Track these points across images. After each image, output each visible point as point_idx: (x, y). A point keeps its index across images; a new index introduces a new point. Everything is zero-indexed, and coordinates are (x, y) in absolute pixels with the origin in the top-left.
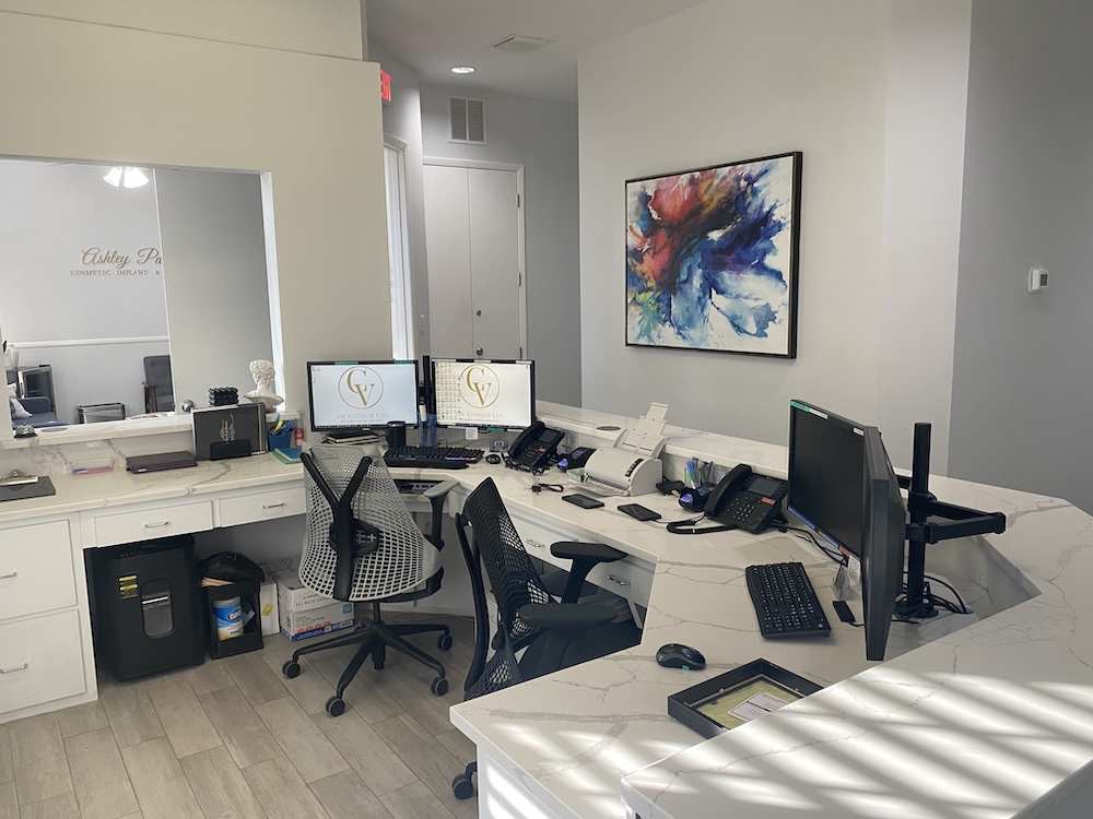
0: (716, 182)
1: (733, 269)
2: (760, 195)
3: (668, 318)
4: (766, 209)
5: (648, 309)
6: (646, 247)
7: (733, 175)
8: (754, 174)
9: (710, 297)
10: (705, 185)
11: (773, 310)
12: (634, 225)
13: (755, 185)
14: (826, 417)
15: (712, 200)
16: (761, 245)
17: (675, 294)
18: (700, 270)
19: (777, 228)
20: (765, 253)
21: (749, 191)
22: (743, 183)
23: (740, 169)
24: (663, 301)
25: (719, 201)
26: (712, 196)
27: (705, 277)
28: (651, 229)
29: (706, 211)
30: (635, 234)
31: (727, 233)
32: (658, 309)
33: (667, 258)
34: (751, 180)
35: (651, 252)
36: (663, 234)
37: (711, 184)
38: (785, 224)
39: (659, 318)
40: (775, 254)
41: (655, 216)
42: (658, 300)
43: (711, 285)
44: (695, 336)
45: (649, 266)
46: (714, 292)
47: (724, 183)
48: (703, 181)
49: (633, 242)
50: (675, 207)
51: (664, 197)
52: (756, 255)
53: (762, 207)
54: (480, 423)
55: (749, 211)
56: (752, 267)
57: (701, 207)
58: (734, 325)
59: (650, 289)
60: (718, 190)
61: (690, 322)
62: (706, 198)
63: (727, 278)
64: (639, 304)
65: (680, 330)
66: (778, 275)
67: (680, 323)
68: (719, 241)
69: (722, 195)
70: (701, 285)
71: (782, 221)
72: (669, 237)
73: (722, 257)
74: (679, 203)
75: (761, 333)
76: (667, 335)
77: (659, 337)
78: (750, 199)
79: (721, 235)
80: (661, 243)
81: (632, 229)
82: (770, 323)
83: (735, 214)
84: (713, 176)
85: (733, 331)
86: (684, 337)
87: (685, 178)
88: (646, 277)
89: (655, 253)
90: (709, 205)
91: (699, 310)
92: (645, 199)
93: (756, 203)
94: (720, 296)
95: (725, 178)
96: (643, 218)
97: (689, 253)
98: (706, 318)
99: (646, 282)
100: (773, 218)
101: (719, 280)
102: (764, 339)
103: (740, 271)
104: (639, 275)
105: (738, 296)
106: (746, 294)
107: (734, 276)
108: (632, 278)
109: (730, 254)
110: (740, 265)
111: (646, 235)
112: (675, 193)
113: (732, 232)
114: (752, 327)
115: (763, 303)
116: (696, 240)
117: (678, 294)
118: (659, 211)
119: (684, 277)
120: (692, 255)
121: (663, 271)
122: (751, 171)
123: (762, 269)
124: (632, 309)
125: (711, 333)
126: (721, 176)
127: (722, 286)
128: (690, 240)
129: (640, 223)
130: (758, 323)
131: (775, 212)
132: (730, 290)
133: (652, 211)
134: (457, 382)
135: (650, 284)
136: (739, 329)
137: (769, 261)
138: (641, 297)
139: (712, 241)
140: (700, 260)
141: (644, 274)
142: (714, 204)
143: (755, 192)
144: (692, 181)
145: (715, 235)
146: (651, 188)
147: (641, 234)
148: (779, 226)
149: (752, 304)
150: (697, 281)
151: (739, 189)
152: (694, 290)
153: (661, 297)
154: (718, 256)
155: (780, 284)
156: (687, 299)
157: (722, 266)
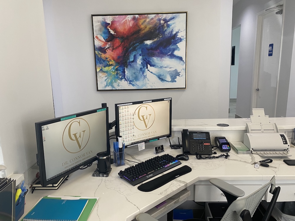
0: (148, 20)
1: (158, 56)
2: (171, 27)
3: (124, 77)
4: (174, 33)
5: (111, 74)
6: (107, 46)
7: (157, 18)
8: (168, 19)
9: (147, 68)
10: (142, 21)
11: (178, 72)
12: (99, 36)
13: (168, 23)
15: (146, 27)
16: (172, 47)
17: (127, 67)
18: (141, 57)
19: (179, 41)
20: (174, 50)
21: (165, 25)
22: (162, 22)
23: (161, 16)
24: (120, 70)
25: (150, 28)
26: (146, 25)
27: (144, 60)
28: (110, 38)
29: (143, 32)
30: (100, 40)
31: (154, 42)
32: (117, 74)
33: (121, 51)
34: (166, 21)
35: (111, 48)
36: (118, 42)
37: (145, 21)
38: (183, 39)
39: (118, 78)
40: (179, 50)
41: (112, 32)
42: (117, 70)
43: (147, 63)
44: (139, 84)
45: (109, 54)
46: (149, 66)
47: (152, 21)
48: (140, 19)
49: (98, 43)
50: (125, 29)
51: (118, 24)
52: (170, 50)
53: (172, 32)
54: (145, 139)
55: (166, 33)
56: (168, 55)
57: (140, 30)
58: (160, 78)
59: (111, 65)
60: (149, 23)
61: (136, 79)
62: (142, 26)
63: (155, 60)
64: (105, 72)
65: (130, 82)
66: (181, 59)
67: (130, 79)
68: (151, 45)
69: (151, 26)
70: (142, 63)
71: (182, 38)
72: (122, 42)
73: (153, 51)
74: (127, 28)
75: (173, 80)
76: (124, 84)
77: (118, 86)
78: (166, 28)
79: (151, 42)
80: (117, 45)
81: (97, 38)
82: (177, 77)
83: (158, 34)
84: (146, 18)
85: (159, 81)
86: (133, 85)
87: (129, 17)
88: (108, 59)
89: (113, 49)
90: (144, 29)
91: (141, 73)
92: (105, 25)
93: (169, 30)
94: (152, 67)
95: (152, 19)
96: (104, 33)
97: (134, 49)
98: (145, 77)
99: (109, 62)
100: (178, 36)
101: (151, 61)
102: (175, 83)
103: (162, 57)
104: (104, 59)
105: (161, 67)
106: (166, 66)
107: (159, 59)
108: (97, 60)
109: (156, 50)
110: (162, 54)
111: (107, 41)
112: (124, 23)
113: (157, 42)
114: (169, 78)
115: (173, 69)
116: (137, 44)
117: (129, 67)
118: (115, 30)
119: (132, 59)
120: (136, 50)
121: (119, 58)
122: (166, 17)
123: (172, 56)
124: (100, 75)
125: (148, 82)
126: (151, 18)
127: (153, 63)
128: (134, 44)
129: (103, 35)
130: (171, 77)
131: (178, 34)
132: (157, 65)
133: (110, 30)
134: (132, 117)
135: (111, 63)
136: (162, 80)
137: (176, 53)
138: (106, 69)
139: (147, 45)
140: (140, 52)
141: (107, 58)
142: (147, 29)
143: (168, 26)
144: (134, 19)
145: (148, 42)
146: (109, 20)
147: (104, 41)
148: (181, 40)
149: (168, 70)
150: (139, 61)
151: (160, 24)
152: (138, 65)
153: (119, 69)
154: (150, 51)
155: (182, 62)
156: (134, 69)
157: (153, 55)
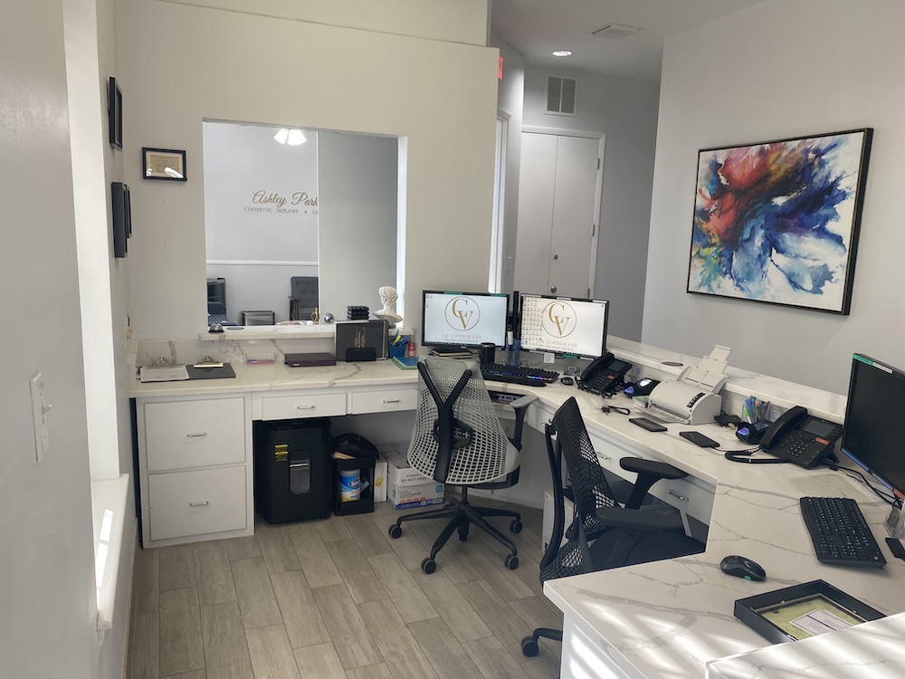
0: (785, 154)
1: (794, 231)
2: (827, 167)
3: (728, 271)
4: (832, 179)
5: (710, 262)
6: (713, 208)
7: (802, 148)
8: (823, 148)
9: (770, 255)
10: (774, 156)
11: (830, 270)
12: (703, 189)
13: (823, 157)
14: (890, 371)
15: (779, 170)
16: (823, 212)
17: (737, 251)
18: (763, 231)
19: (841, 197)
20: (827, 219)
21: (816, 163)
22: (811, 156)
23: (809, 143)
24: (725, 256)
25: (786, 171)
26: (780, 165)
27: (766, 237)
28: (719, 192)
29: (773, 179)
30: (704, 197)
31: (791, 200)
32: (720, 263)
33: (732, 219)
34: (819, 153)
35: (717, 212)
36: (730, 198)
37: (780, 156)
38: (849, 194)
39: (720, 270)
40: (837, 220)
41: (724, 181)
42: (720, 255)
43: (772, 244)
44: (753, 289)
45: (714, 224)
46: (774, 251)
47: (792, 155)
48: (771, 152)
49: (701, 203)
50: (743, 175)
51: (734, 166)
52: (818, 220)
53: (827, 177)
54: (558, 350)
55: (815, 180)
56: (813, 230)
57: (769, 175)
58: (791, 281)
59: (713, 245)
60: (786, 160)
61: (749, 276)
62: (773, 168)
63: (788, 239)
64: (702, 257)
65: (739, 282)
66: (839, 240)
67: (739, 277)
68: (783, 206)
69: (789, 165)
70: (762, 245)
71: (847, 191)
72: (735, 200)
73: (785, 220)
74: (747, 170)
75: (817, 290)
76: (727, 286)
77: (719, 287)
78: (816, 170)
79: (785, 201)
80: (727, 205)
81: (701, 192)
82: (827, 282)
83: (800, 183)
84: (782, 149)
85: (789, 286)
86: (742, 289)
87: (754, 150)
88: (711, 234)
89: (721, 214)
90: (776, 174)
91: (759, 266)
92: (716, 167)
93: (822, 174)
94: (780, 255)
95: (793, 150)
96: (712, 183)
97: (753, 216)
98: (764, 274)
99: (711, 238)
100: (838, 188)
101: (780, 241)
102: (819, 295)
103: (800, 234)
104: (705, 232)
105: (797, 256)
106: (806, 254)
107: (795, 237)
108: (697, 234)
109: (792, 218)
110: (802, 228)
111: (714, 197)
112: (745, 162)
113: (795, 199)
114: (808, 284)
115: (821, 263)
116: (760, 204)
117: (740, 250)
118: (728, 177)
119: (746, 236)
120: (756, 217)
121: (727, 230)
122: (820, 145)
123: (822, 233)
124: (696, 262)
125: (768, 286)
126: (790, 149)
127: (782, 246)
128: (755, 204)
129: (710, 186)
130: (814, 281)
131: (841, 182)
132: (792, 251)
133: (721, 177)
134: (541, 314)
135: (714, 240)
136: (795, 285)
137: (831, 226)
138: (705, 252)
139: (776, 206)
140: (763, 222)
141: (709, 231)
142: (781, 173)
143: (822, 164)
144: (762, 152)
145: (780, 201)
146: (721, 157)
147: (709, 197)
148: (844, 195)
149: (810, 263)
150: (759, 241)
151: (807, 160)
152: (755, 248)
153: (724, 252)
154: (780, 219)
155: (840, 247)
156: (748, 255)
157: (784, 228)
